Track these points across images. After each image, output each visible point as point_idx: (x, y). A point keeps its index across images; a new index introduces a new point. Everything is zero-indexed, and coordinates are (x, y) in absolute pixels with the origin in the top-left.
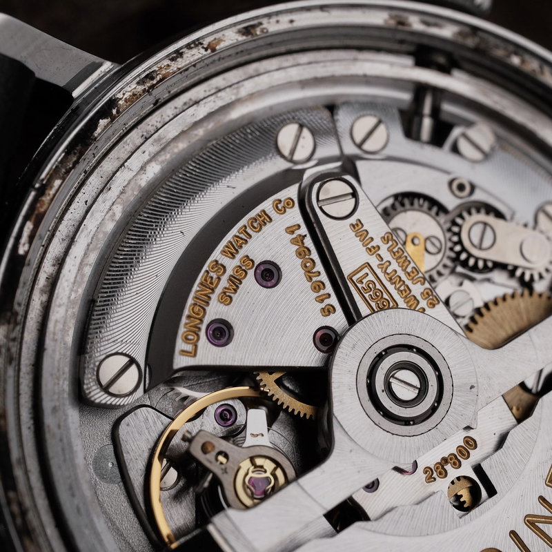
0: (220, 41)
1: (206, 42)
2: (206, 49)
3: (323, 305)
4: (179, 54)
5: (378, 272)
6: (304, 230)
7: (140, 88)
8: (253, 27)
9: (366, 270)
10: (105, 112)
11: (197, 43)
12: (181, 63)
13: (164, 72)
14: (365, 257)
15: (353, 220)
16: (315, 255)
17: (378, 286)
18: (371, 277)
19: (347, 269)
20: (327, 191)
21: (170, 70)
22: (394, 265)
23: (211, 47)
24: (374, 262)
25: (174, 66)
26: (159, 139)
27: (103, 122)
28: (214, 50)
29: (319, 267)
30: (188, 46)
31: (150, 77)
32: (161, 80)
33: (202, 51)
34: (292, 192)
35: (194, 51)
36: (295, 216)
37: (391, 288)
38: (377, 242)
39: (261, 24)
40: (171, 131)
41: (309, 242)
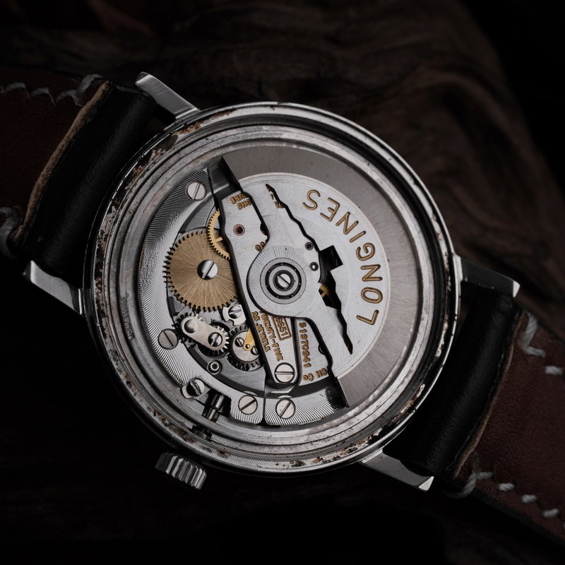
0: (314, 462)
1: (321, 462)
2: (322, 459)
3: (304, 328)
4: (335, 459)
5: (276, 335)
6: (303, 363)
7: (356, 446)
8: (296, 466)
9: (282, 337)
10: (375, 439)
11: (325, 462)
12: (335, 454)
13: (344, 452)
14: (281, 343)
15: (281, 361)
16: (301, 350)
17: (278, 329)
18: (281, 333)
19: (291, 340)
20: (288, 378)
21: (341, 452)
22: (268, 336)
23: (319, 459)
24: (277, 340)
25: (338, 453)
26: (350, 424)
27: (377, 434)
28: (318, 458)
29: (301, 345)
30: (330, 461)
31: (351, 451)
32: (346, 448)
33: (324, 458)
34: (303, 382)
35: (328, 459)
36: (305, 371)
37: (273, 326)
38: (272, 349)
39: (293, 466)
40: (343, 427)
41: (302, 357)
